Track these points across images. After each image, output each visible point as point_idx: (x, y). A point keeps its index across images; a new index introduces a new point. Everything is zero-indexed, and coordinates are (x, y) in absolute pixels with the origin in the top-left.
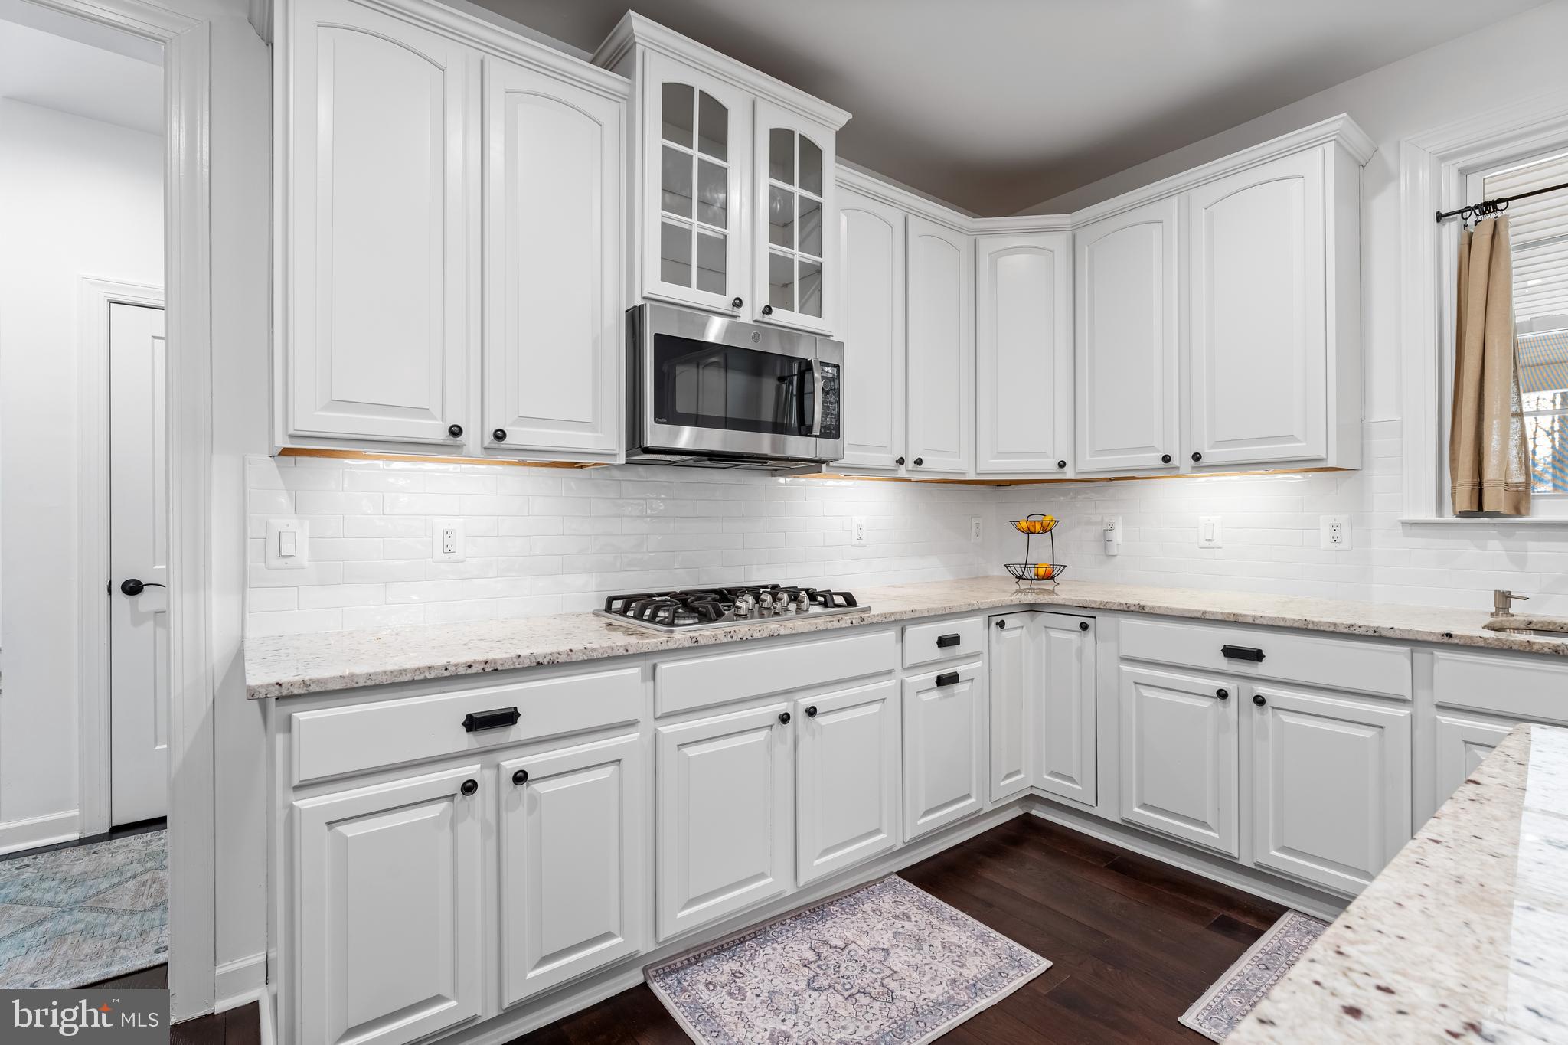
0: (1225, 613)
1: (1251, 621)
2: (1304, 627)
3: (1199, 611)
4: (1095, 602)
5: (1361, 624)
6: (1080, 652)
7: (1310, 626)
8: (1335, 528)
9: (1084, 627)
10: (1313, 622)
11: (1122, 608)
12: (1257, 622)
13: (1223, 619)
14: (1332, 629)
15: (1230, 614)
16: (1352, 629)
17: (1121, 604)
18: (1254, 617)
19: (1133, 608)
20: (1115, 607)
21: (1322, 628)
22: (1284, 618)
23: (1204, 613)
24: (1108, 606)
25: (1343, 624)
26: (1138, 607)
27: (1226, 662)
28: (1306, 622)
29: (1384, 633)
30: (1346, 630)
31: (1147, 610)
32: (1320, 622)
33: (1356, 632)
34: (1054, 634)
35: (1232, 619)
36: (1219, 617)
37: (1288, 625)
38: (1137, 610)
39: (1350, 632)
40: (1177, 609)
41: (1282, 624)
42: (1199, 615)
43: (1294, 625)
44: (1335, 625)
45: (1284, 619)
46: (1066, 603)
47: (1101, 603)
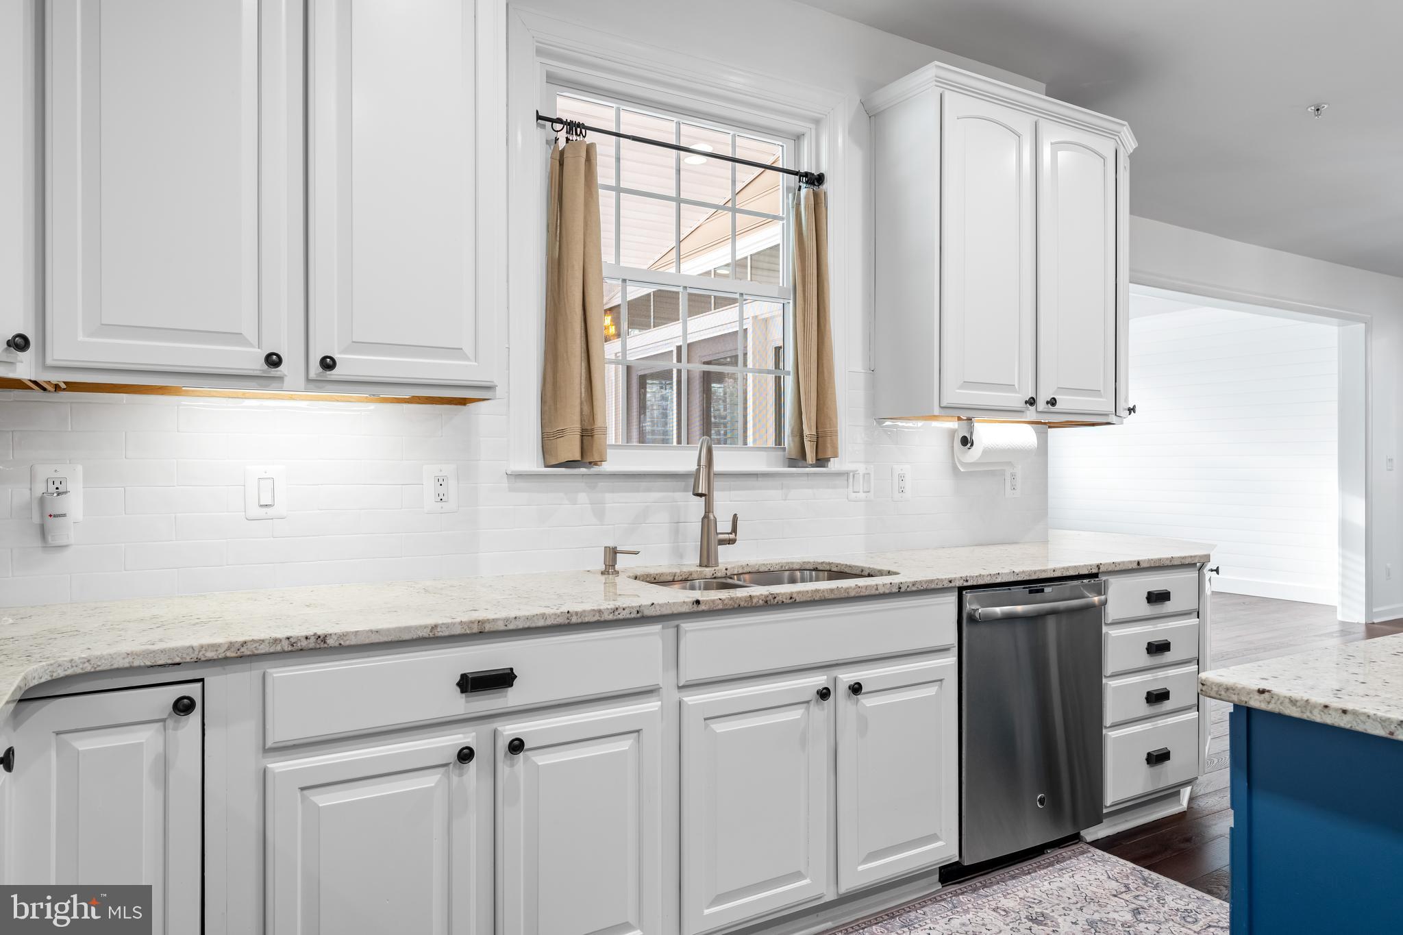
0: (465, 623)
1: (502, 628)
2: (567, 622)
3: (426, 627)
4: (215, 647)
5: (624, 606)
6: (164, 764)
7: (574, 620)
8: (441, 482)
9: (183, 707)
10: (577, 613)
11: (279, 648)
12: (511, 627)
13: (463, 631)
14: (596, 618)
15: (472, 622)
16: (617, 613)
17: (276, 641)
18: (507, 620)
19: (304, 643)
20: (263, 649)
21: (587, 620)
22: (544, 614)
23: (434, 627)
24: (246, 651)
25: (608, 609)
26: (313, 640)
27: (463, 700)
28: (569, 615)
29: (647, 612)
30: (611, 617)
31: (331, 642)
32: (584, 611)
33: (621, 617)
34: (84, 744)
35: (475, 629)
36: (458, 631)
37: (549, 622)
38: (312, 645)
39: (615, 618)
40: (388, 630)
41: (541, 623)
42: (425, 633)
43: (555, 622)
44: (600, 611)
45: (543, 616)
46: (136, 663)
47: (231, 645)
